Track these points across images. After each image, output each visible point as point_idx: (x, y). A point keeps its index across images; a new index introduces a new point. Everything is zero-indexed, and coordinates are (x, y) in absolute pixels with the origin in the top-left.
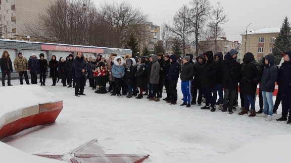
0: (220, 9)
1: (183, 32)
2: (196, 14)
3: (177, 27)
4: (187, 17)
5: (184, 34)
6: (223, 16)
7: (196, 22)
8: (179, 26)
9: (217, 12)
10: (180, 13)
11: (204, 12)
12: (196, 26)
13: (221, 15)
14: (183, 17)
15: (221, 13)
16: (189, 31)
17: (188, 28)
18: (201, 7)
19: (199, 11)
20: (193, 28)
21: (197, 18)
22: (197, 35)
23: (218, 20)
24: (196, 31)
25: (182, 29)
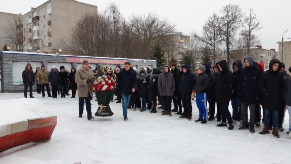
0: (252, 16)
1: (213, 41)
2: (226, 22)
3: (206, 36)
4: (217, 25)
5: (214, 43)
6: (256, 23)
7: (227, 30)
8: (209, 35)
9: (250, 20)
10: (210, 21)
11: (235, 19)
12: (227, 34)
13: (255, 22)
14: (213, 26)
15: (254, 20)
16: (219, 40)
17: (219, 37)
18: (232, 14)
19: (230, 19)
20: (223, 36)
21: (228, 26)
22: (228, 43)
23: (251, 27)
24: (227, 40)
25: (213, 38)
